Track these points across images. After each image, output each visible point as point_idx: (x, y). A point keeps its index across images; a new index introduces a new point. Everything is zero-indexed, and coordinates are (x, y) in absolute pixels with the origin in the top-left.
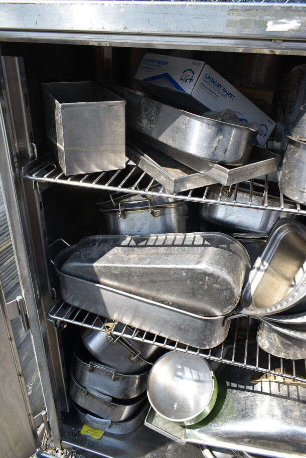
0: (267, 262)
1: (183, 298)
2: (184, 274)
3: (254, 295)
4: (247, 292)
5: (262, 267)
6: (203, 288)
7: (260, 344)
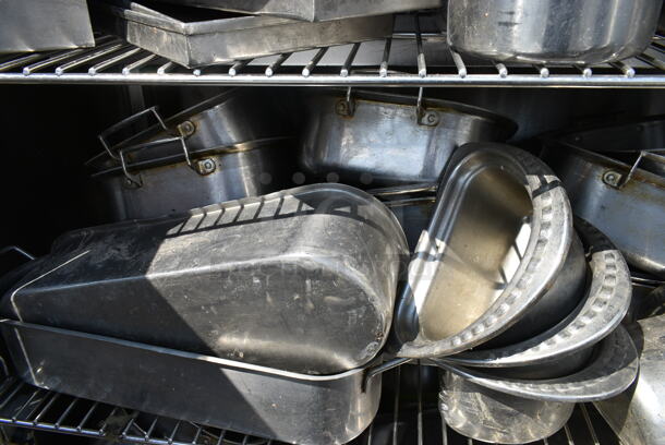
0: (442, 240)
1: (264, 338)
2: (257, 281)
3: (422, 314)
4: (407, 308)
5: (433, 252)
6: (303, 309)
7: (447, 420)
